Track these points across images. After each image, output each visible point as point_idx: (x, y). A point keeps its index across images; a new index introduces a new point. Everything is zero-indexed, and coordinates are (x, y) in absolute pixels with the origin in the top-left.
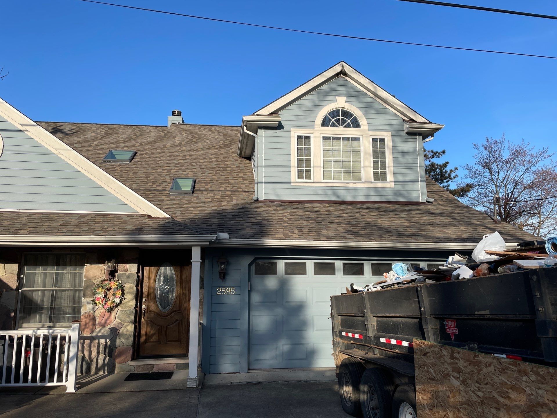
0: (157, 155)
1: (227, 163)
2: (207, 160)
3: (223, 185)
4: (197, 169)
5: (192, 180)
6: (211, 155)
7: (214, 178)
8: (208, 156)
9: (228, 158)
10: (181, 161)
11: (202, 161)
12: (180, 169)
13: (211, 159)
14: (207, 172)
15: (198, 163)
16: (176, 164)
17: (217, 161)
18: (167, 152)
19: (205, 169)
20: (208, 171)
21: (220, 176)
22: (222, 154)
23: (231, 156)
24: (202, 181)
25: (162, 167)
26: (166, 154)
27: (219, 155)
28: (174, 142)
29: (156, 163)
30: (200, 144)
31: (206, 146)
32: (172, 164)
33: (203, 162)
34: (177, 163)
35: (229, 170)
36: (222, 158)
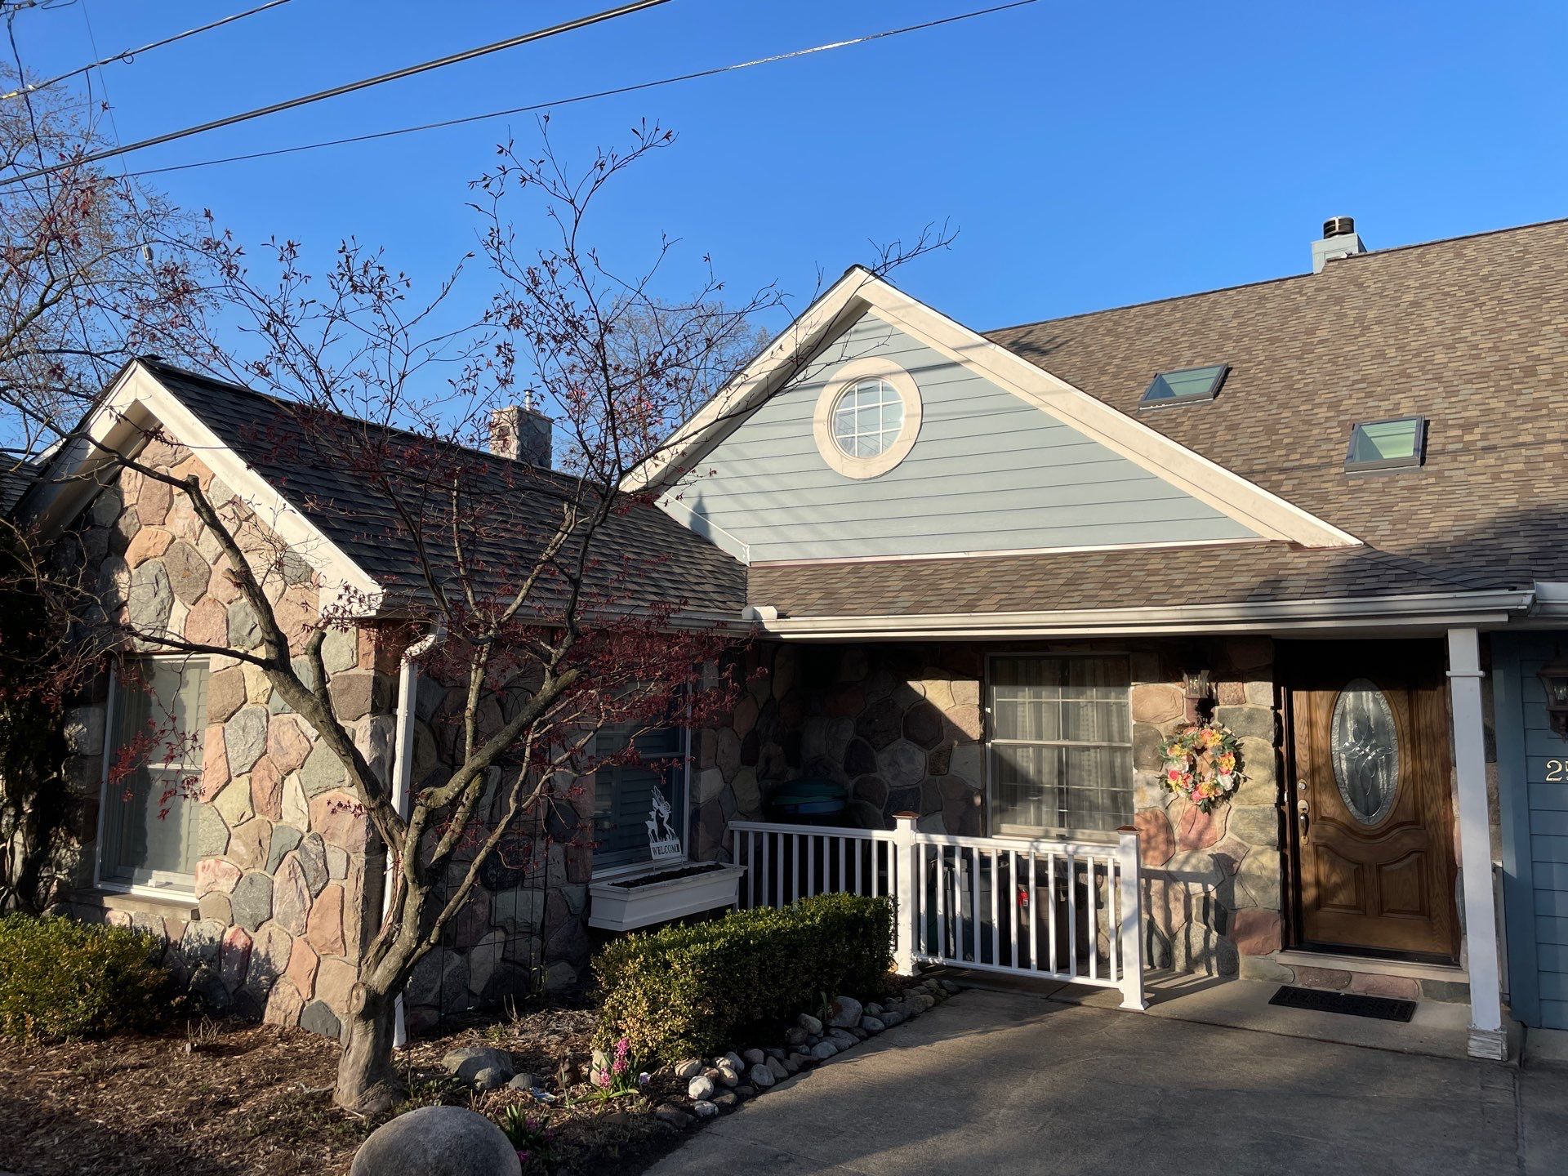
0: (1293, 364)
1: (1537, 350)
2: (1459, 354)
3: (1530, 425)
4: (1427, 386)
5: (1414, 423)
6: (1474, 333)
7: (1492, 406)
8: (1463, 340)
9: (1537, 333)
10: (1372, 370)
11: (1440, 358)
12: (1369, 395)
13: (1475, 347)
14: (1466, 390)
15: (1430, 367)
16: (1355, 382)
17: (1495, 349)
18: (1320, 350)
19: (1455, 383)
20: (1469, 386)
21: (1514, 397)
22: (1514, 324)
23: (1548, 323)
24: (1450, 422)
25: (1310, 397)
26: (1320, 357)
27: (1502, 329)
28: (1341, 316)
29: (1290, 387)
30: (1430, 304)
31: (1451, 306)
32: (1342, 384)
33: (1446, 360)
34: (1356, 378)
35: (1545, 372)
36: (1514, 336)
